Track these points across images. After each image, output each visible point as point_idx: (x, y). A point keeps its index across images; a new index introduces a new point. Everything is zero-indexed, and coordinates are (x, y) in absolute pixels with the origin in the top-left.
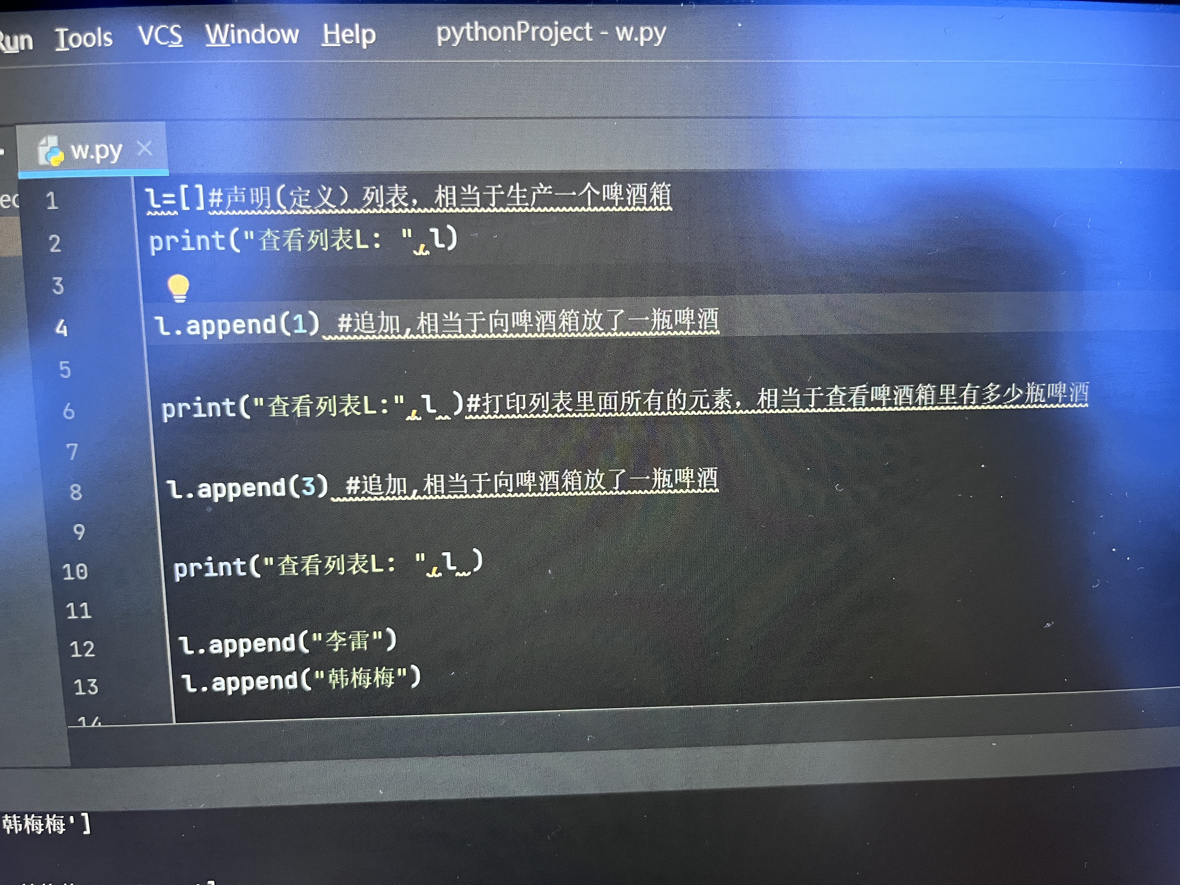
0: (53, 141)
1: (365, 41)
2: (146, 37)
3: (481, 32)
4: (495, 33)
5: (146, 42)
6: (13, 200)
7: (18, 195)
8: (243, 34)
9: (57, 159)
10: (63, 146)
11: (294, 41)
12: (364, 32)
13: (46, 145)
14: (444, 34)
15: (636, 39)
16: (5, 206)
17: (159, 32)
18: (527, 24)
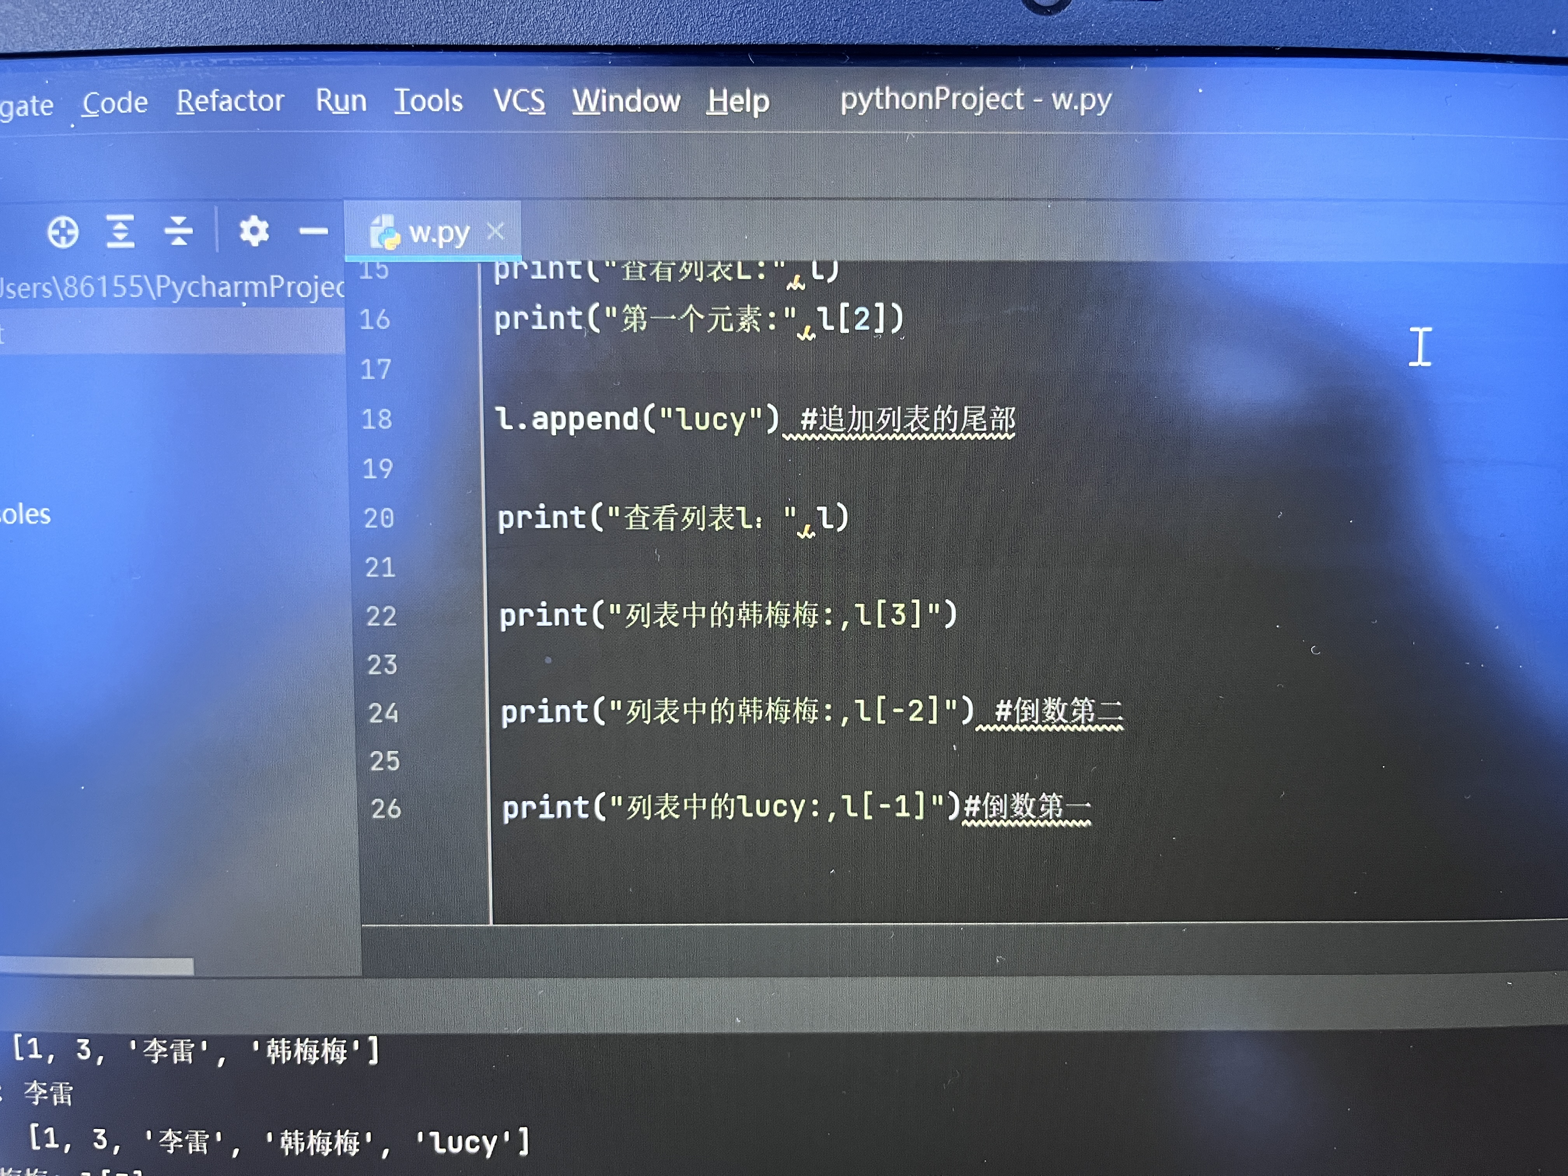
0: (388, 220)
1: (757, 109)
2: (503, 102)
3: (892, 98)
4: (909, 100)
5: (503, 108)
6: (338, 288)
7: (344, 283)
8: (616, 101)
9: (392, 242)
10: (400, 227)
11: (675, 109)
12: (756, 98)
13: (380, 225)
14: (849, 100)
15: (1076, 108)
16: (328, 294)
17: (518, 97)
18: (947, 91)
